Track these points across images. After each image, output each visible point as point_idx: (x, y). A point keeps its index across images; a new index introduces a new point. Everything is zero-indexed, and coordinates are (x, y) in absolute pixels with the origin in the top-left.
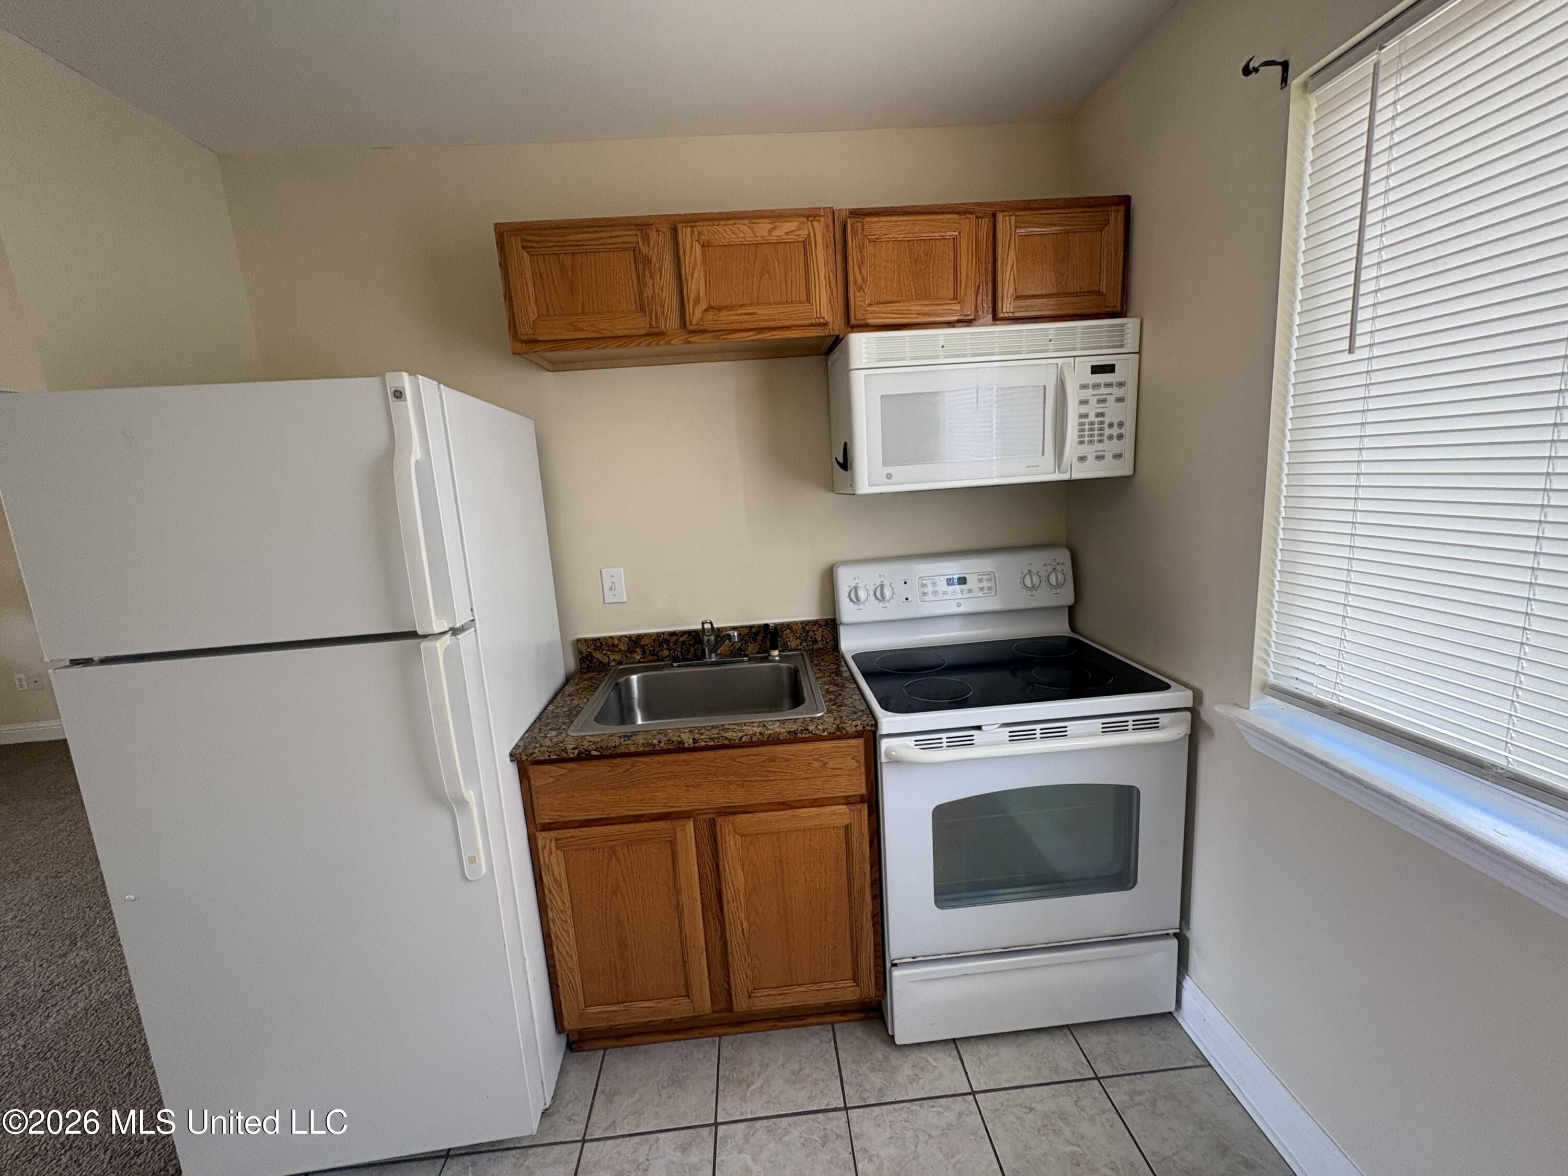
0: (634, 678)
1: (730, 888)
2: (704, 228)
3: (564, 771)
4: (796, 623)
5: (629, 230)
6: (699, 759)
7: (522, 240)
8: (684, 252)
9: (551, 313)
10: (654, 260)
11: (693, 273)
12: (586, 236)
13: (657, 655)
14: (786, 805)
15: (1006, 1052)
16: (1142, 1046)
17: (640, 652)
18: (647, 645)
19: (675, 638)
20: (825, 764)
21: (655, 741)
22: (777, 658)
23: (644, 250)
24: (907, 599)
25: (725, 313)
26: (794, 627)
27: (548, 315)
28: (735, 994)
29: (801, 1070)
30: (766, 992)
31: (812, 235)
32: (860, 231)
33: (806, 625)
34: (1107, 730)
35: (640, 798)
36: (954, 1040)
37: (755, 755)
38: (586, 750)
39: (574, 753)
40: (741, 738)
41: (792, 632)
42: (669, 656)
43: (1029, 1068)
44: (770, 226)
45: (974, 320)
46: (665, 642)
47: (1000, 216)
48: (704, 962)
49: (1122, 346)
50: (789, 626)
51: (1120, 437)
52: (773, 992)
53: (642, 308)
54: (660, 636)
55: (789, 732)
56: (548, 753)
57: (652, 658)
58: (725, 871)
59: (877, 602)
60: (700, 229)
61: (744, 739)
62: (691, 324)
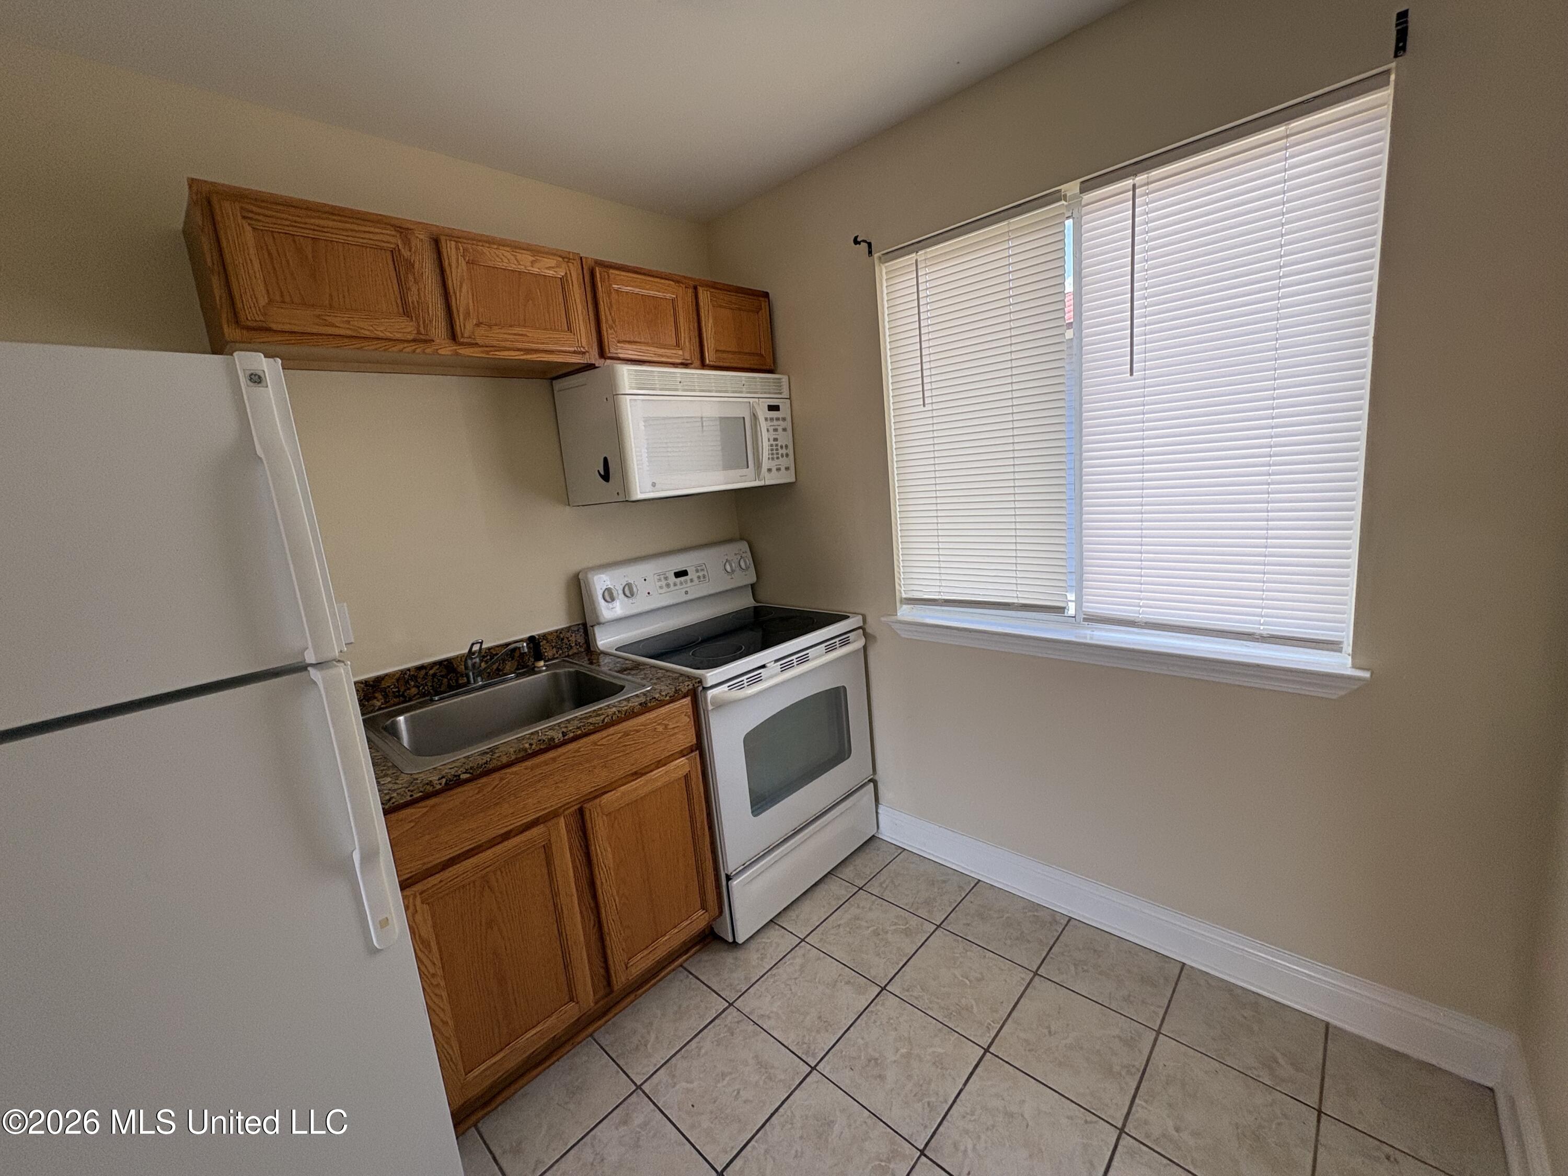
0: (401, 719)
1: (602, 869)
2: (469, 246)
3: (425, 810)
4: (551, 633)
5: (385, 229)
6: (564, 754)
7: (242, 208)
8: (450, 265)
9: (287, 299)
10: (416, 265)
11: (461, 287)
12: (331, 224)
13: (403, 695)
14: (637, 775)
15: (806, 907)
16: (871, 859)
17: (381, 697)
18: (389, 687)
19: (423, 672)
20: (666, 726)
21: (527, 746)
22: (544, 668)
23: (406, 253)
24: (649, 593)
25: (496, 330)
26: (549, 637)
27: (283, 302)
28: (615, 973)
29: (680, 1007)
30: (639, 956)
31: (568, 272)
32: (607, 280)
33: (561, 633)
34: (830, 649)
35: (511, 811)
36: (771, 921)
37: (613, 734)
38: (455, 776)
39: (440, 784)
40: (603, 720)
41: (548, 642)
42: (418, 694)
43: (824, 907)
44: (531, 258)
45: (691, 364)
46: (412, 680)
47: (700, 290)
48: (585, 957)
49: (781, 393)
50: (544, 636)
51: (787, 455)
52: (646, 952)
53: (406, 311)
54: (406, 674)
55: (641, 704)
56: (409, 794)
57: (396, 700)
58: (597, 855)
59: (626, 599)
60: (465, 246)
61: (606, 721)
62: (462, 337)
